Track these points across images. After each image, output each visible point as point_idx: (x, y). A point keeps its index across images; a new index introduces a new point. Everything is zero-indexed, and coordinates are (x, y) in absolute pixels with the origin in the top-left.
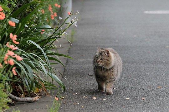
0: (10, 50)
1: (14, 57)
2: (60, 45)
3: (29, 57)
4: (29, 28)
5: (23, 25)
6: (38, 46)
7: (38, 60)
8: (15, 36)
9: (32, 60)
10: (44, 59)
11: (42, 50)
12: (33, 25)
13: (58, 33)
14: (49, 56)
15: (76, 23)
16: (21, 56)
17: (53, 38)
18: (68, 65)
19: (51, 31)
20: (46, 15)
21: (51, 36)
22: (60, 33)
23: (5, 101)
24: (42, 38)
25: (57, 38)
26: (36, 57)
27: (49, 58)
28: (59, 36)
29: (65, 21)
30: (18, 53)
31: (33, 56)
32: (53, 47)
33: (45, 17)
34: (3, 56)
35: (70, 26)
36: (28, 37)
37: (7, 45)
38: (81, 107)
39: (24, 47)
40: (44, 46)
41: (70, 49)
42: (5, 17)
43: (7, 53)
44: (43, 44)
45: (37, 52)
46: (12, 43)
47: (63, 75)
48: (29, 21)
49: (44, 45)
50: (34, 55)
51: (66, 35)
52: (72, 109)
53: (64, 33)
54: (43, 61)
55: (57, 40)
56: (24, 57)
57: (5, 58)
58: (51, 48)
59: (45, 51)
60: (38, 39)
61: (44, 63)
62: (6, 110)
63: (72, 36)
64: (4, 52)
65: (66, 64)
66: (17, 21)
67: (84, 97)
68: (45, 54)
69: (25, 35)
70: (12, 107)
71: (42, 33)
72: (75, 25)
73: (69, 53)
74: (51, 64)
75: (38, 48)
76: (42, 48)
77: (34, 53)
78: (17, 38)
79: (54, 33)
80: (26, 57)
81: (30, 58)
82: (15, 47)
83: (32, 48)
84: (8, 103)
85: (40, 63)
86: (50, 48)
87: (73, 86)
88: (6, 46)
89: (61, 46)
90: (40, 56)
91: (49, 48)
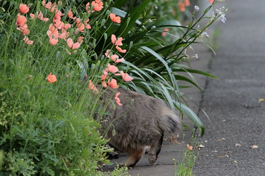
0: (112, 63)
1: (118, 74)
2: (196, 55)
3: (142, 74)
4: (142, 25)
5: (133, 20)
6: (159, 57)
7: (158, 81)
8: (120, 39)
9: (147, 80)
10: (169, 79)
11: (165, 63)
12: (150, 21)
13: (193, 34)
14: (176, 73)
15: (223, 16)
16: (129, 73)
17: (183, 43)
18: (208, 90)
19: (179, 31)
20: (171, 3)
21: (180, 40)
22: (195, 34)
23: (102, 150)
24: (165, 43)
25: (190, 43)
26: (154, 76)
27: (177, 77)
28: (193, 38)
29: (204, 14)
30: (125, 68)
31: (149, 73)
32: (184, 57)
33: (170, 7)
34: (100, 73)
35: (213, 21)
36: (141, 42)
37: (106, 54)
38: (232, 162)
39: (133, 58)
40: (169, 57)
41: (211, 61)
42: (103, 7)
43: (107, 69)
44: (166, 53)
45: (156, 66)
46: (115, 51)
47: (200, 106)
48: (143, 13)
49: (168, 55)
50: (152, 71)
51: (207, 37)
52: (216, 165)
53: (202, 34)
54: (167, 83)
55: (190, 47)
56: (135, 74)
57: (103, 77)
58: (180, 61)
59: (169, 65)
60: (158, 45)
61: (169, 85)
62: (104, 166)
63: (215, 39)
64: (102, 66)
65: (206, 88)
66: (123, 14)
67: (237, 145)
68: (169, 70)
69: (137, 37)
70: (114, 160)
71: (164, 34)
72: (222, 20)
73: (210, 68)
74: (180, 87)
75: (159, 60)
76: (165, 59)
77: (151, 69)
78: (123, 42)
79: (185, 35)
80: (138, 76)
81: (145, 77)
82: (120, 58)
83: (147, 60)
84: (108, 154)
85: (160, 86)
86: (179, 59)
87: (217, 126)
88: (105, 56)
89: (197, 57)
90: (162, 73)
91: (176, 61)
